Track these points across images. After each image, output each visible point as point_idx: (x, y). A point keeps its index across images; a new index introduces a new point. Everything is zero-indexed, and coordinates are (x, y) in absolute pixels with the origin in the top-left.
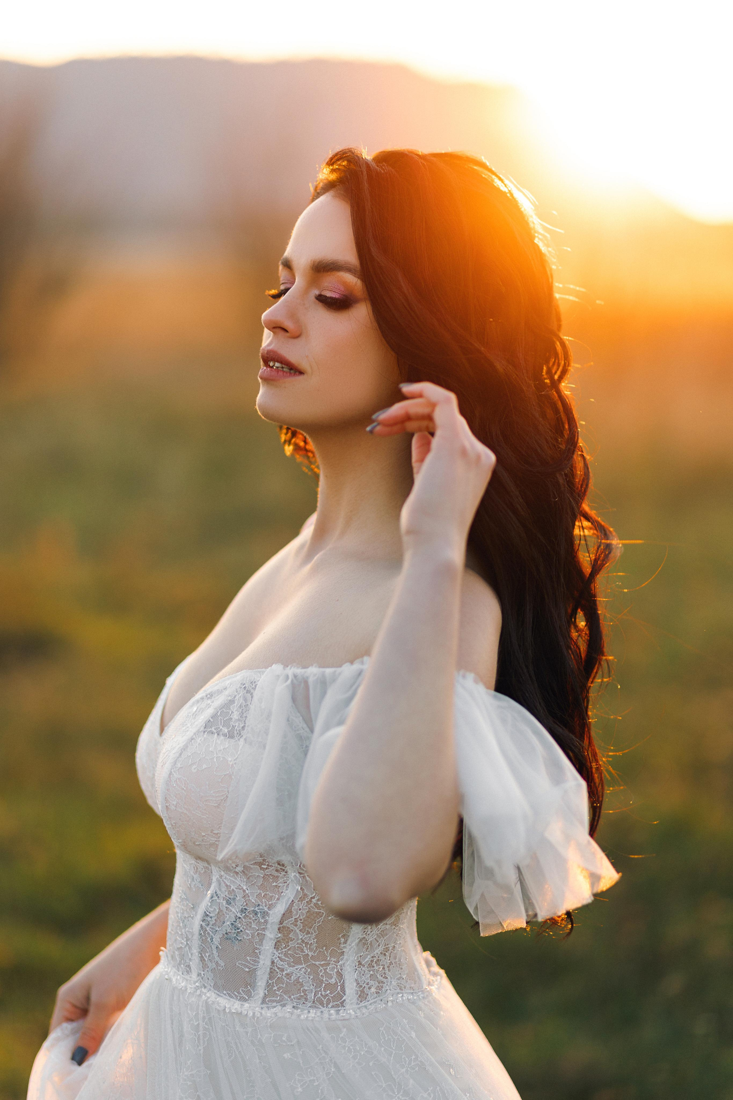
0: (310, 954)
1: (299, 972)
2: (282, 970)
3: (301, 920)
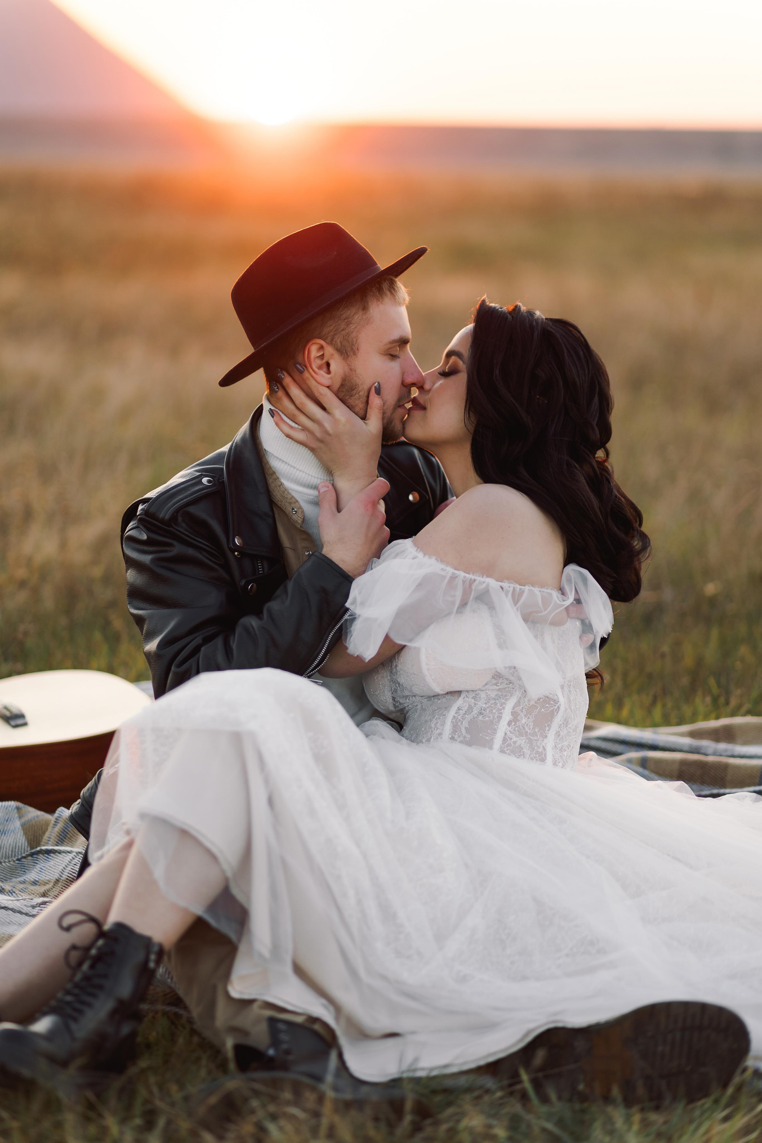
0: (529, 731)
1: (521, 741)
2: (511, 739)
3: (525, 708)
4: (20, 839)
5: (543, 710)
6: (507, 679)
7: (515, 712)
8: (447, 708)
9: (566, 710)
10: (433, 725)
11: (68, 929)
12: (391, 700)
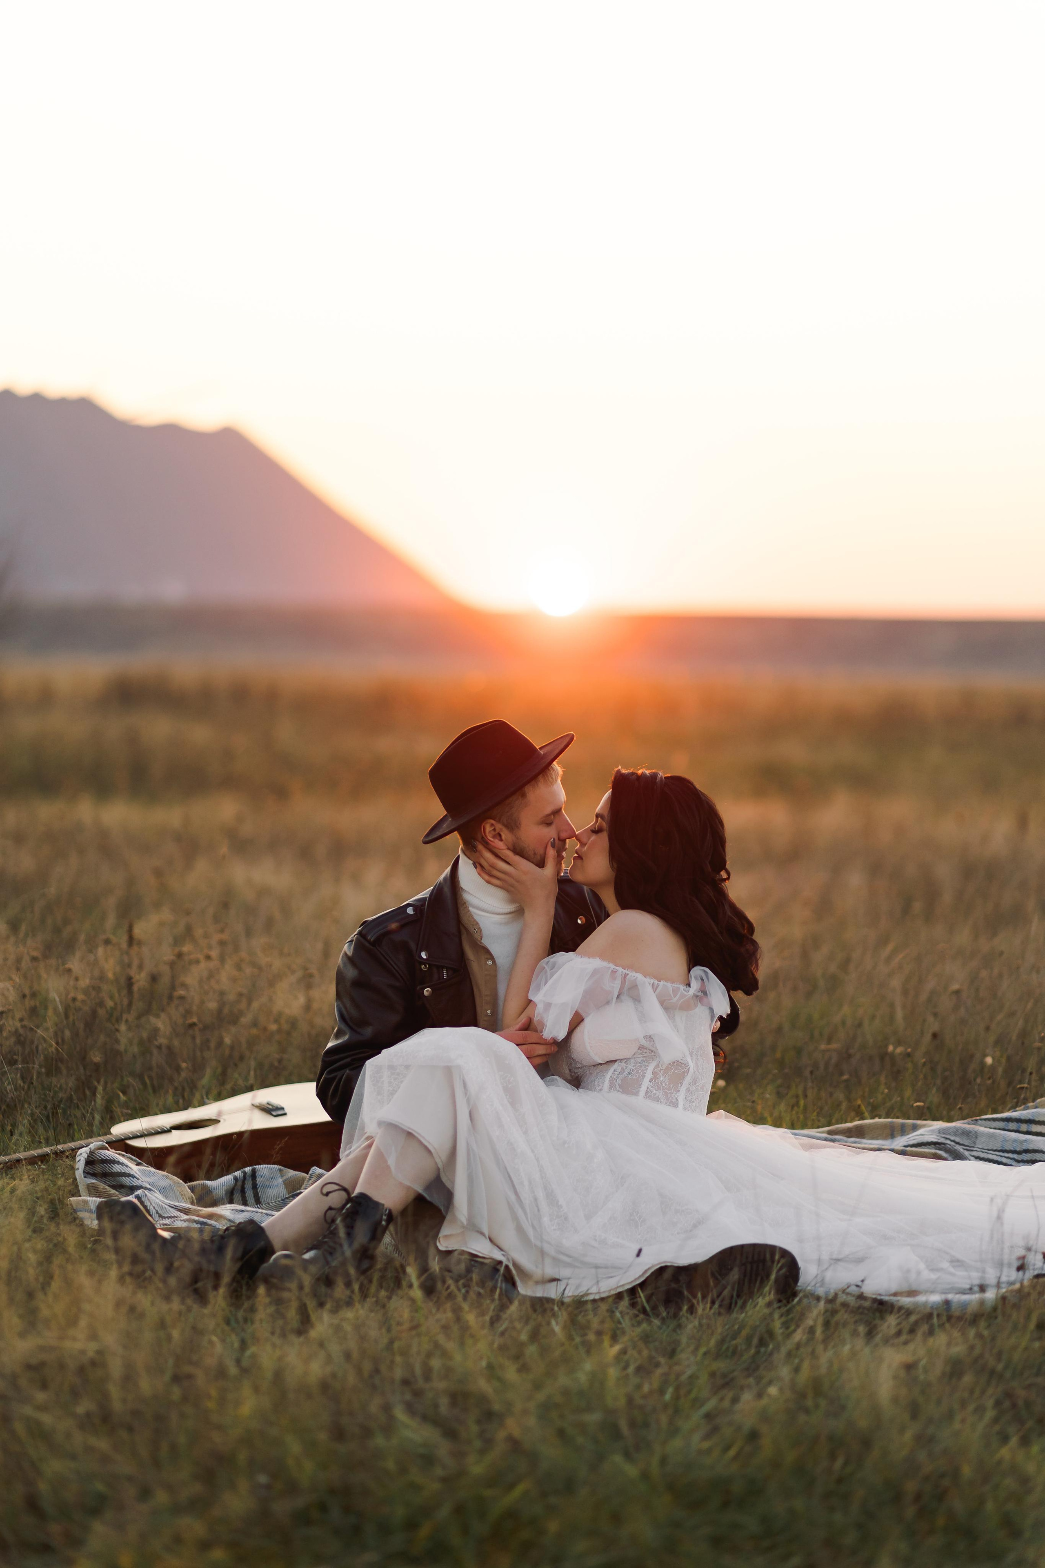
0: (665, 1086)
3: (663, 1070)
4: (282, 1191)
5: (676, 1071)
6: (650, 1050)
7: (655, 1072)
8: (607, 1071)
9: (694, 1072)
10: (596, 1084)
11: (327, 1194)
12: (568, 1071)
